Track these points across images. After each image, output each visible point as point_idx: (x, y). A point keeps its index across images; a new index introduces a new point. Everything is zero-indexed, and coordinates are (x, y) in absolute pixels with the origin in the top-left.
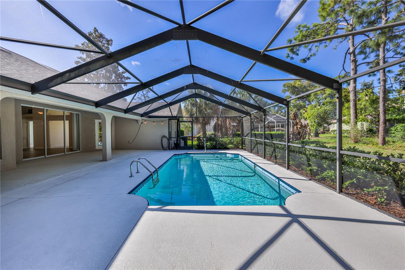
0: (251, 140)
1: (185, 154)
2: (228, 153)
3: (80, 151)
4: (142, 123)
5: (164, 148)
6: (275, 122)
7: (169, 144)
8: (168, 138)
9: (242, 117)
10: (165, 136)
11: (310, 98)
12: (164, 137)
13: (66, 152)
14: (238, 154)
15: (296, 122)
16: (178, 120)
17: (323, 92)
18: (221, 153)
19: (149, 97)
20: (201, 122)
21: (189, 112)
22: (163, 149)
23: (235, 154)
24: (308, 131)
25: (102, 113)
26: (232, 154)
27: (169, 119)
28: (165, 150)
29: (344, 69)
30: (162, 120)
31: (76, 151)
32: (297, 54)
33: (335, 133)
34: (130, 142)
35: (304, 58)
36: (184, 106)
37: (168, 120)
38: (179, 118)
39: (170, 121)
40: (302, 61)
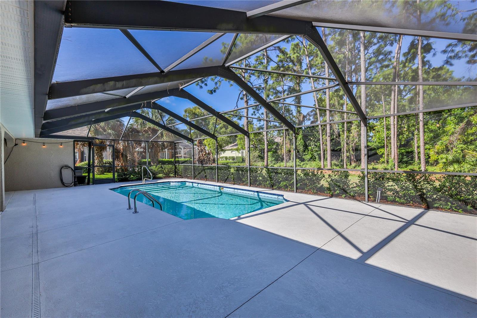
0: (194, 166)
4: (16, 145)
5: (65, 185)
6: (182, 148)
7: (75, 177)
8: (73, 169)
9: (175, 142)
11: (209, 126)
12: (65, 167)
14: (185, 181)
15: (201, 148)
17: (219, 122)
18: (163, 182)
24: (211, 158)
28: (67, 186)
29: (237, 106)
30: (62, 142)
32: (206, 85)
33: (223, 159)
35: (211, 90)
37: (73, 142)
39: (76, 144)
40: (210, 92)
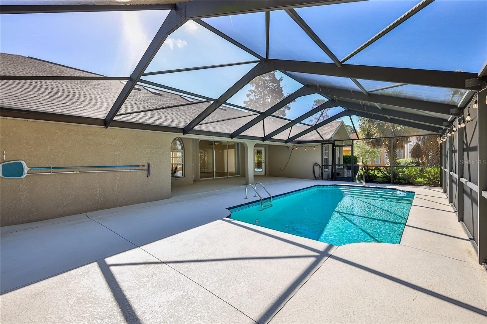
1: (335, 185)
2: (397, 190)
3: (239, 175)
4: (293, 149)
5: (317, 178)
7: (322, 173)
8: (321, 166)
10: (317, 164)
13: (229, 176)
14: (413, 192)
16: (334, 145)
18: (386, 188)
19: (328, 116)
20: (387, 145)
21: (365, 132)
22: (315, 178)
23: (409, 192)
25: (245, 142)
26: (403, 191)
27: (322, 144)
30: (314, 145)
31: (237, 175)
34: (282, 169)
36: (359, 124)
37: (320, 145)
38: (335, 142)
39: (323, 146)
